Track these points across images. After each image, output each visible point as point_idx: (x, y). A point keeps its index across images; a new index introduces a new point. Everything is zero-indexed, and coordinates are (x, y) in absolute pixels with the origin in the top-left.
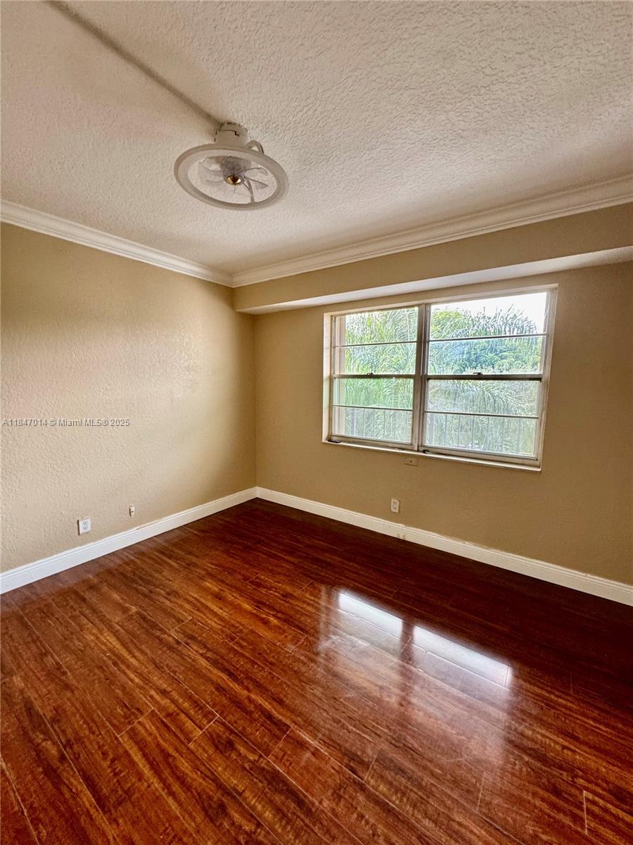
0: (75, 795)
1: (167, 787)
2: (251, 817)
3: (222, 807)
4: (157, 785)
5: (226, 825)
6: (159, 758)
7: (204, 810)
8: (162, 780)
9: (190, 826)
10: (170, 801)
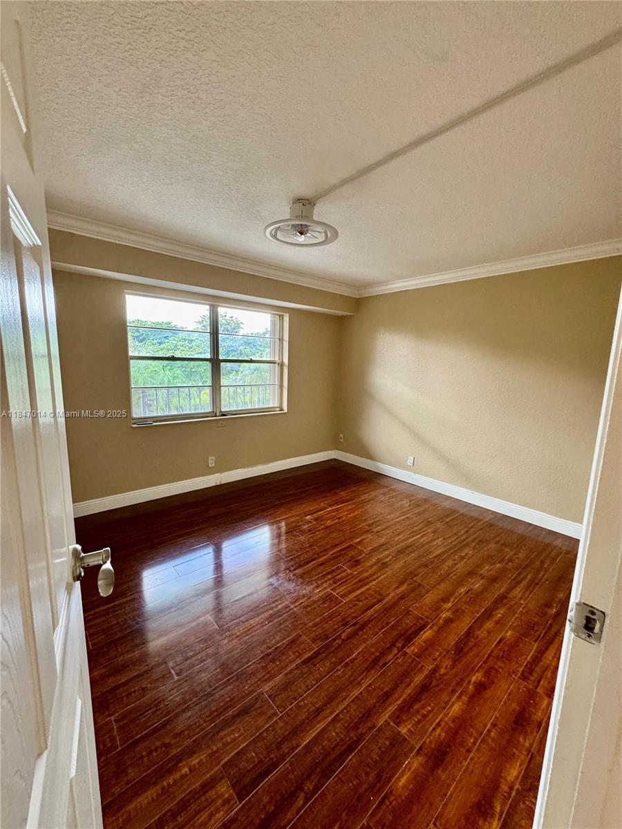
0: (376, 612)
1: (374, 580)
2: (387, 556)
3: (383, 563)
4: (374, 583)
5: (390, 562)
6: (360, 584)
7: (384, 568)
8: (371, 581)
9: (390, 572)
10: (380, 579)
